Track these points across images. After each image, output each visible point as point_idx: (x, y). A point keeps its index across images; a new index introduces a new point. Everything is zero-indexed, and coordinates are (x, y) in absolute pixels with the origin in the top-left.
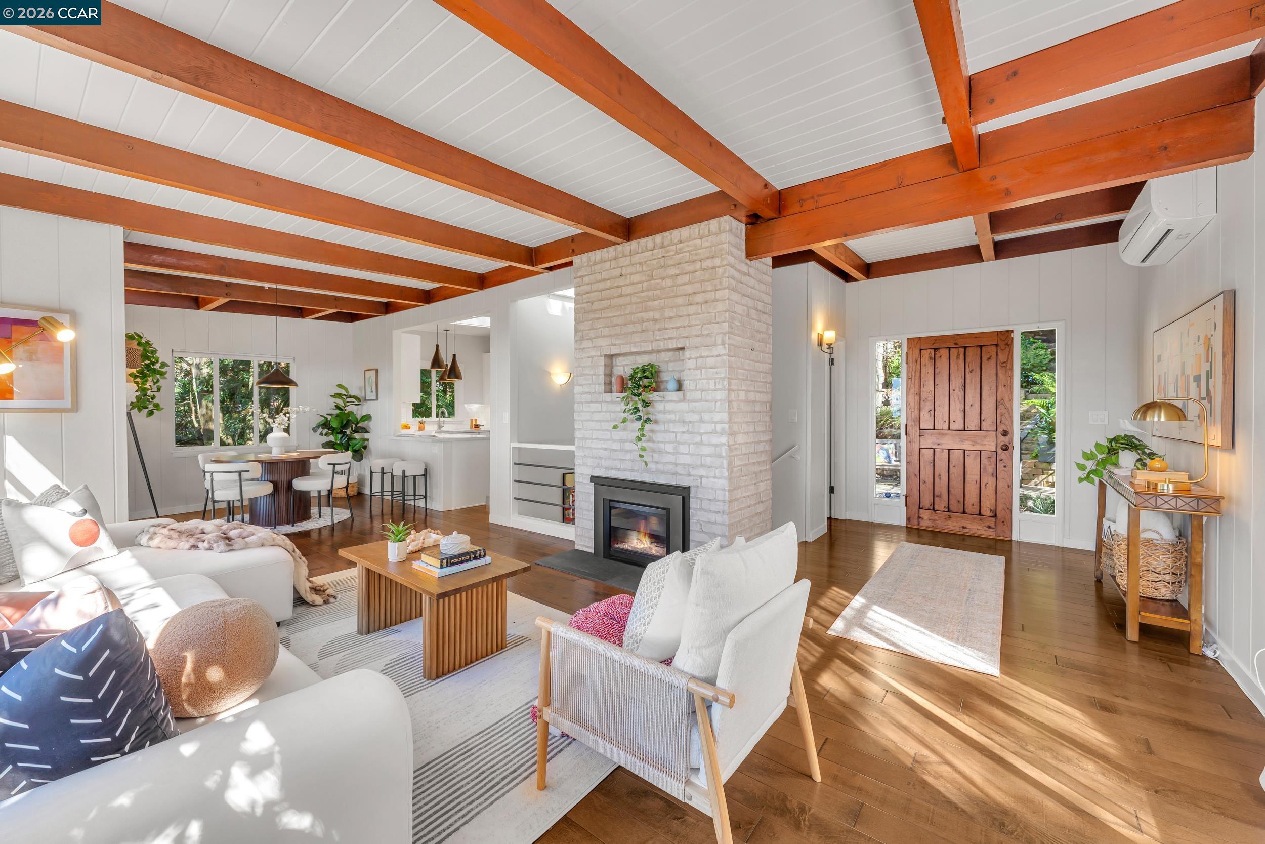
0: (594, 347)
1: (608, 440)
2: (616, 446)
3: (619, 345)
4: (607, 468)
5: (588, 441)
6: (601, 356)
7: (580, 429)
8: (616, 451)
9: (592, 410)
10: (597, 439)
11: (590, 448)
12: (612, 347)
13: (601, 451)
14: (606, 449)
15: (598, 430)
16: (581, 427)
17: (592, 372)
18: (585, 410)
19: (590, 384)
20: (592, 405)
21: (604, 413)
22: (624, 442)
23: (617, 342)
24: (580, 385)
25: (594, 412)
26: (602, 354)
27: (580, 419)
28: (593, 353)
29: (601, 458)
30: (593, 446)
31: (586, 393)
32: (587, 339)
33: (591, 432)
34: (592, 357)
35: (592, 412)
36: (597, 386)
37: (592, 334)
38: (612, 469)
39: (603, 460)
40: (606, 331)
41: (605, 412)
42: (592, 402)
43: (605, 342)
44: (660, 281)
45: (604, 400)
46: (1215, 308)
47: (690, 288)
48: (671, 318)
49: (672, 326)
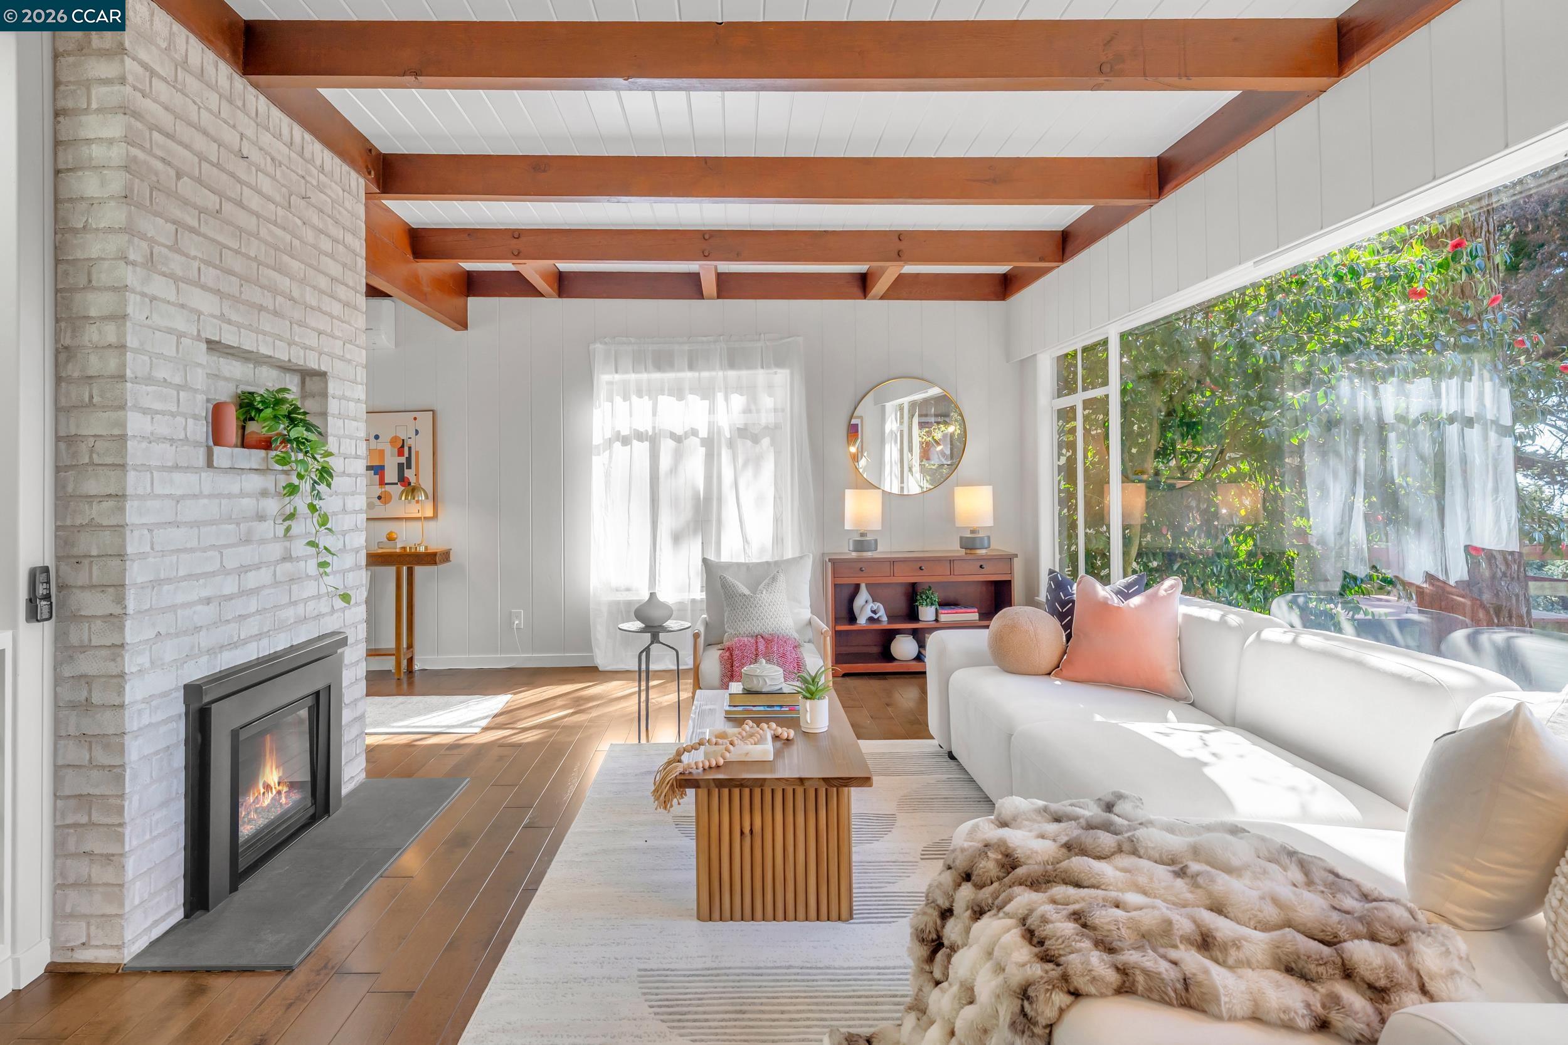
0: (183, 306)
1: (213, 574)
2: (230, 586)
3: (239, 326)
4: (212, 652)
5: (166, 587)
6: (198, 337)
7: (143, 556)
8: (230, 598)
9: (179, 492)
10: (190, 577)
11: (173, 608)
12: (225, 326)
13: (199, 608)
14: (208, 601)
15: (192, 550)
16: (148, 549)
17: (177, 380)
18: (158, 490)
19: (173, 415)
20: (177, 476)
21: (206, 501)
22: (246, 572)
23: (234, 317)
24: (145, 411)
25: (183, 497)
26: (203, 335)
27: (144, 521)
28: (180, 323)
29: (197, 629)
30: (180, 598)
31: (166, 439)
32: (164, 275)
33: (174, 558)
34: (180, 335)
35: (178, 500)
36: (190, 421)
37: (176, 264)
38: (222, 647)
39: (203, 633)
40: (210, 275)
41: (210, 496)
42: (177, 467)
43: (206, 303)
44: (299, 222)
45: (210, 464)
46: (415, 419)
47: (335, 269)
48: (312, 308)
49: (313, 324)
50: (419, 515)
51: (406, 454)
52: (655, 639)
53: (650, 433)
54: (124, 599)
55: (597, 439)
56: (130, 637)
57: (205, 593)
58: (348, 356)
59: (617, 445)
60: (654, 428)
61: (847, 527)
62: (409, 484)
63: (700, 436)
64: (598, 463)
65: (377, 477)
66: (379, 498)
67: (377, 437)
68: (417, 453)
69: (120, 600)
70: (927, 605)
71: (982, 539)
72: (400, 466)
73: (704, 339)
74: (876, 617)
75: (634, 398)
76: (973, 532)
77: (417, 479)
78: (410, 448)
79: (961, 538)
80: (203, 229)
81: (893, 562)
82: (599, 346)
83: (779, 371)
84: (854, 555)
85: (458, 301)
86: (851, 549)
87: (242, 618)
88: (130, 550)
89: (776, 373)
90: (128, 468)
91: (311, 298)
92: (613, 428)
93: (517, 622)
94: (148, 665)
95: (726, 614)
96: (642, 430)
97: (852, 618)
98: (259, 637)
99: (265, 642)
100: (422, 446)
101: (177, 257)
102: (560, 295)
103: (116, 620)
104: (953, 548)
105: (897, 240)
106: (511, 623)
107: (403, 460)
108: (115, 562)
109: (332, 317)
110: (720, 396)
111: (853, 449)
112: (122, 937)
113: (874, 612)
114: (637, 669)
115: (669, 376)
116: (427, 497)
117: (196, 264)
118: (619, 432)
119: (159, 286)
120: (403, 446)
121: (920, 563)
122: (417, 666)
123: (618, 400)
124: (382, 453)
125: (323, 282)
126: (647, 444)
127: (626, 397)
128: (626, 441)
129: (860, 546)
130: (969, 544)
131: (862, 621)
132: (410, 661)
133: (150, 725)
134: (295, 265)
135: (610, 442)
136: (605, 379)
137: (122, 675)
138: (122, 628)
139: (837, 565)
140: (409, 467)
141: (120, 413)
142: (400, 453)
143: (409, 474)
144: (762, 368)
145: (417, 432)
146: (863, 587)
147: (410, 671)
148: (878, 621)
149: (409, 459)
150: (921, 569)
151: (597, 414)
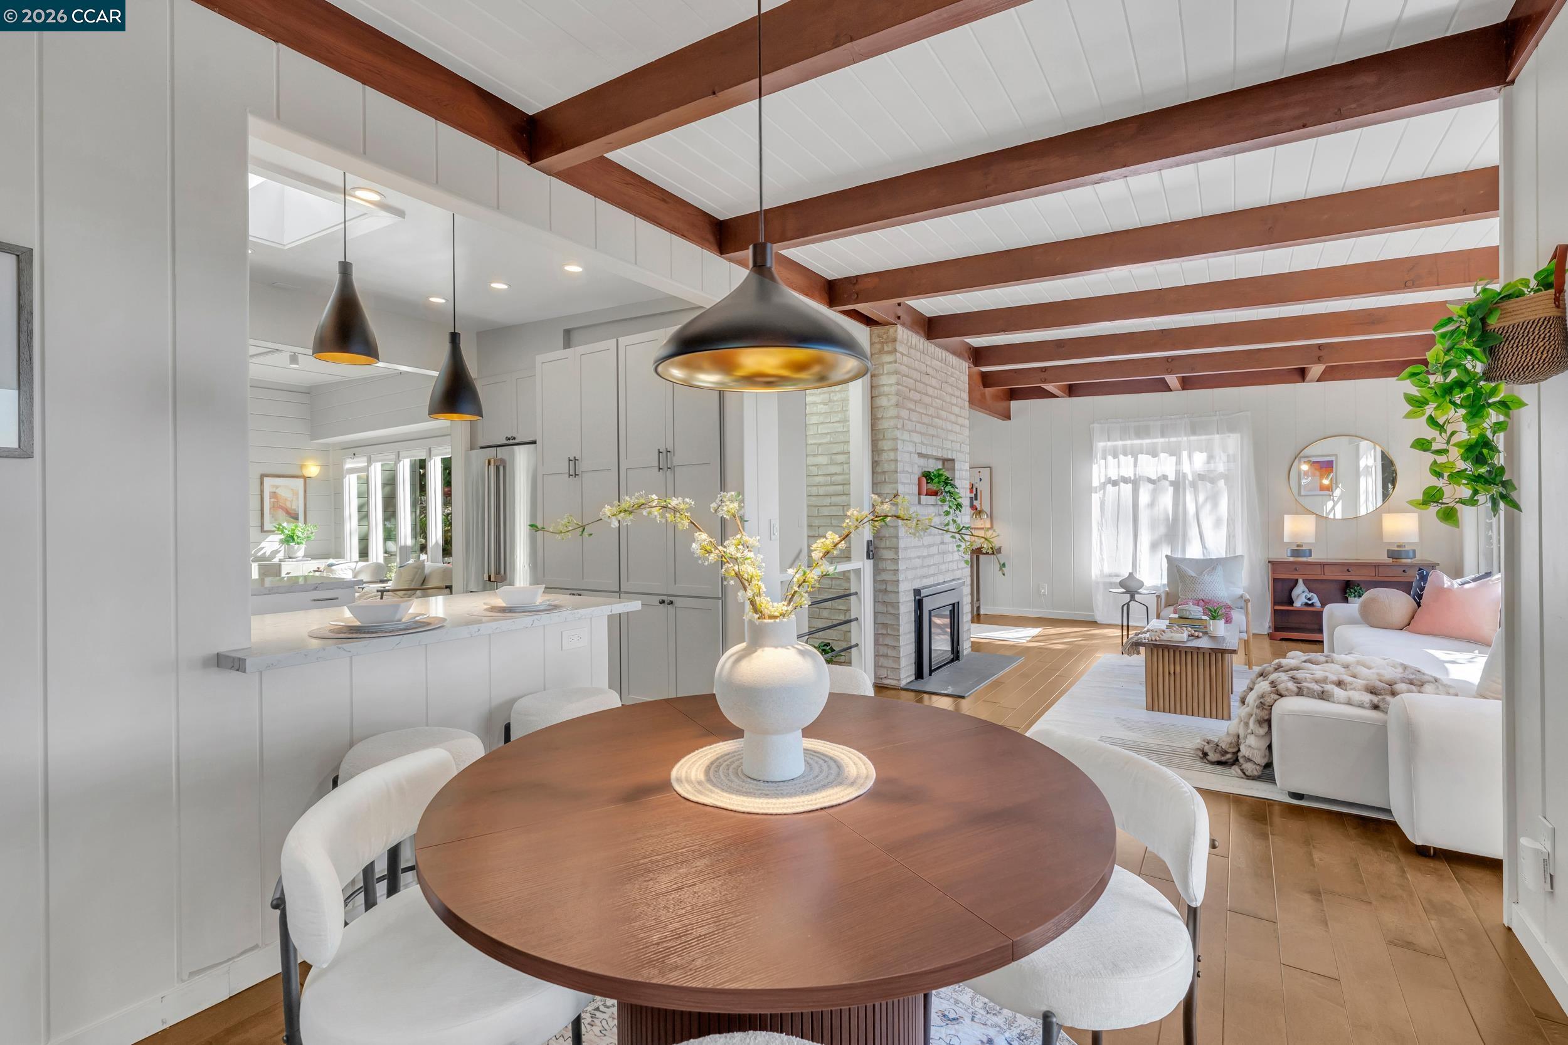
46: (979, 472)
50: (982, 526)
51: (975, 492)
52: (1133, 598)
53: (1132, 478)
55: (1095, 483)
59: (1109, 486)
60: (1135, 475)
61: (1286, 540)
62: (976, 509)
63: (1169, 479)
64: (1096, 498)
68: (981, 491)
70: (1355, 596)
71: (1407, 552)
72: (971, 498)
73: (1173, 417)
74: (1310, 602)
75: (1121, 457)
76: (1399, 546)
77: (981, 506)
78: (977, 489)
79: (1388, 550)
81: (1323, 565)
82: (1096, 426)
83: (1230, 435)
84: (1292, 559)
85: (1004, 404)
86: (1289, 555)
89: (1228, 437)
92: (1106, 476)
93: (1043, 591)
95: (1180, 587)
96: (1126, 476)
97: (1291, 602)
100: (984, 488)
102: (1070, 396)
104: (1383, 558)
106: (1039, 592)
107: (973, 495)
110: (1185, 454)
113: (1309, 599)
114: (1121, 624)
115: (1146, 442)
116: (987, 516)
118: (1110, 478)
120: (972, 488)
121: (1347, 566)
122: (982, 612)
123: (1110, 458)
126: (1130, 486)
127: (1115, 456)
128: (1115, 483)
129: (1296, 553)
130: (1395, 555)
131: (1298, 604)
132: (978, 608)
135: (1103, 486)
136: (1100, 445)
139: (1274, 565)
140: (976, 499)
143: (975, 503)
144: (1217, 433)
145: (981, 480)
146: (1300, 582)
147: (978, 615)
148: (1312, 605)
149: (976, 495)
150: (1348, 570)
151: (1095, 467)
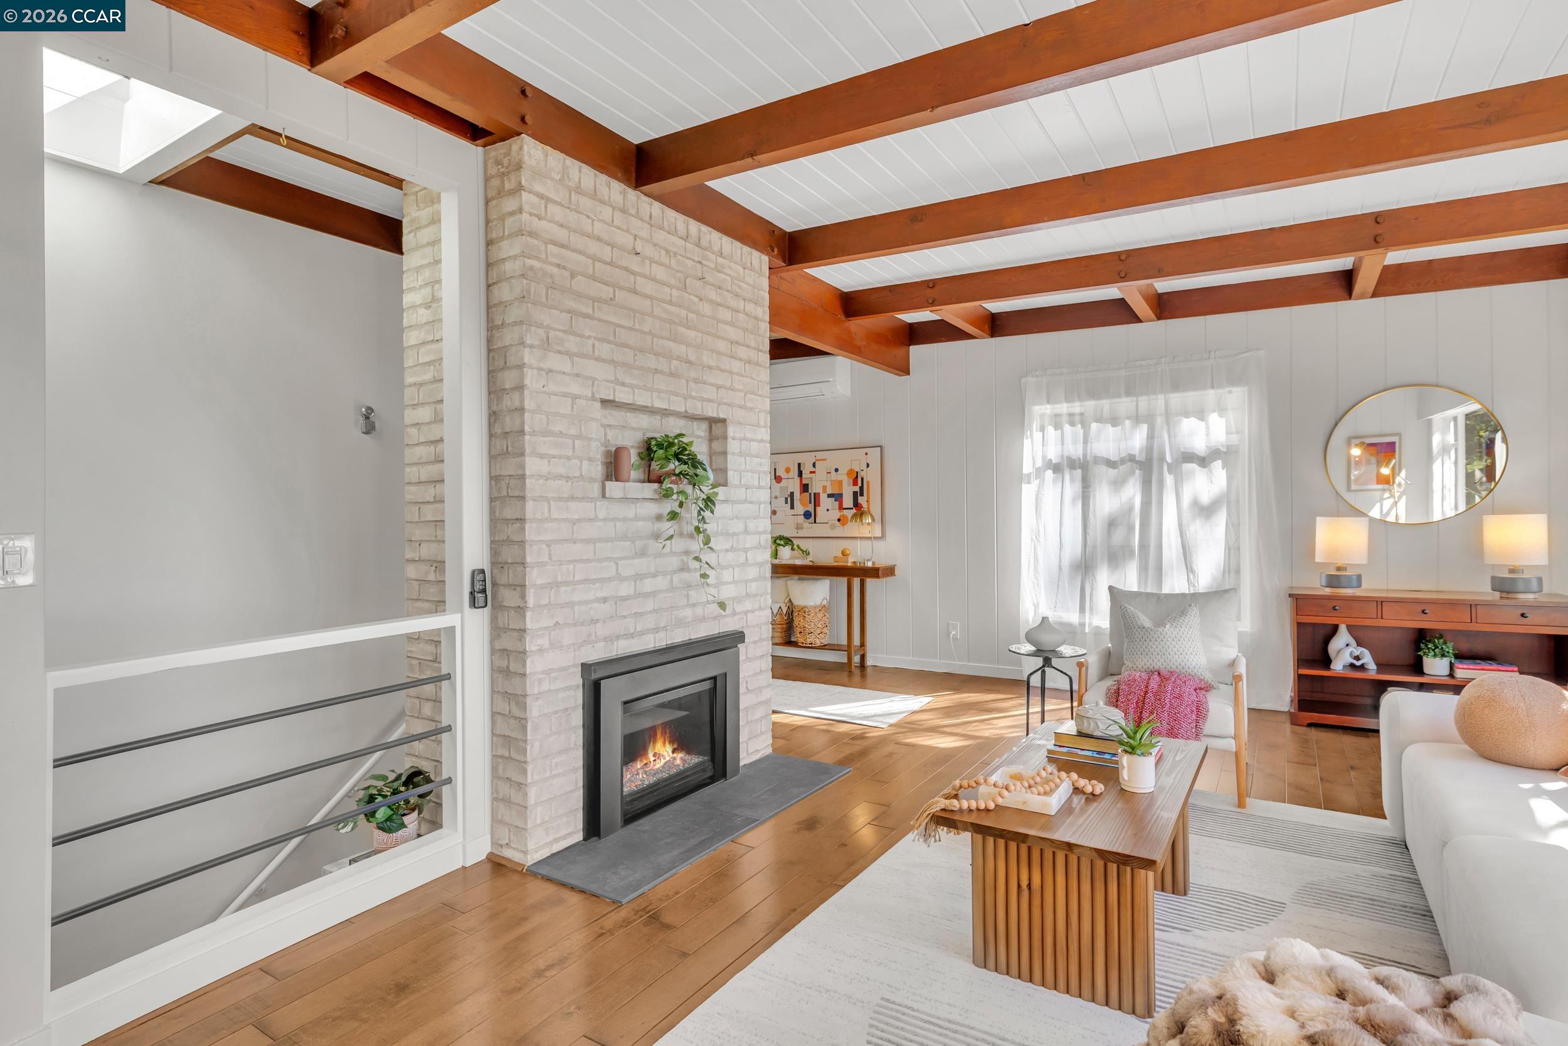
0: (578, 375)
1: (610, 579)
2: (626, 589)
3: (632, 387)
4: (608, 639)
5: (563, 589)
6: (593, 398)
7: (542, 564)
8: (625, 599)
9: (576, 517)
10: (586, 581)
11: (571, 605)
12: (618, 388)
13: (596, 605)
14: (605, 600)
15: (588, 561)
16: (546, 559)
17: (573, 431)
18: (555, 515)
19: (568, 458)
20: (573, 505)
21: (601, 524)
22: (642, 579)
23: (628, 380)
24: (542, 456)
25: (579, 520)
26: (598, 396)
27: (542, 538)
28: (575, 388)
29: (594, 622)
30: (576, 597)
31: (560, 477)
32: (560, 352)
33: (571, 567)
34: (575, 397)
35: (574, 522)
36: (585, 463)
37: (571, 343)
38: (618, 637)
39: (599, 625)
40: (604, 350)
41: (604, 520)
42: (572, 498)
43: (601, 372)
44: (696, 300)
45: (604, 496)
46: (866, 454)
47: (733, 333)
48: (710, 368)
49: (712, 381)
50: (870, 535)
51: (860, 484)
52: (1047, 662)
53: (1082, 461)
54: (525, 596)
55: (1027, 468)
56: (530, 624)
57: (601, 594)
58: (750, 405)
59: (1048, 473)
60: (1086, 455)
61: (1322, 559)
62: (861, 508)
63: (1136, 460)
64: (1028, 491)
65: (837, 503)
66: (839, 520)
67: (837, 470)
68: (868, 483)
69: (523, 596)
70: (1435, 656)
71: (1527, 581)
72: (855, 494)
73: (1144, 363)
74: (1358, 663)
75: (1066, 428)
76: (1512, 572)
77: (868, 505)
78: (862, 479)
79: (1493, 579)
80: (597, 314)
81: (1380, 602)
82: (1030, 379)
83: (1234, 389)
84: (1328, 591)
85: (899, 352)
86: (1324, 584)
87: (638, 615)
88: (529, 559)
89: (1230, 392)
90: (527, 499)
91: (708, 359)
92: (1044, 457)
93: (954, 633)
94: (547, 646)
95: (1126, 644)
96: (1073, 457)
97: (1325, 661)
98: (656, 630)
99: (662, 634)
100: (872, 477)
101: (571, 338)
102: (993, 335)
103: (521, 610)
105: (1377, 225)
106: (949, 634)
107: (857, 489)
108: (520, 568)
109: (731, 373)
110: (1161, 420)
111: (1385, 471)
112: (526, 845)
113: (1357, 658)
115: (1105, 404)
116: (873, 520)
117: (590, 342)
118: (1051, 460)
119: (555, 362)
120: (857, 477)
121: (1422, 606)
122: (869, 662)
123: (1050, 430)
124: (840, 483)
125: (722, 346)
126: (1079, 471)
127: (1058, 426)
128: (1057, 469)
129: (1333, 581)
130: (1506, 586)
131: (1338, 666)
132: (863, 657)
133: (549, 691)
134: (691, 334)
135: (1039, 473)
136: (1040, 410)
137: (524, 652)
138: (524, 617)
139: (1300, 601)
140: (862, 495)
141: (522, 458)
142: (855, 483)
143: (861, 500)
144: (1213, 387)
145: (868, 465)
146: (1343, 628)
147: (862, 665)
148: (1362, 668)
149: (862, 488)
150: (1423, 612)
151: (1027, 442)
